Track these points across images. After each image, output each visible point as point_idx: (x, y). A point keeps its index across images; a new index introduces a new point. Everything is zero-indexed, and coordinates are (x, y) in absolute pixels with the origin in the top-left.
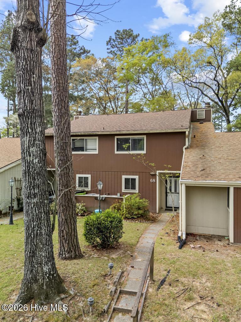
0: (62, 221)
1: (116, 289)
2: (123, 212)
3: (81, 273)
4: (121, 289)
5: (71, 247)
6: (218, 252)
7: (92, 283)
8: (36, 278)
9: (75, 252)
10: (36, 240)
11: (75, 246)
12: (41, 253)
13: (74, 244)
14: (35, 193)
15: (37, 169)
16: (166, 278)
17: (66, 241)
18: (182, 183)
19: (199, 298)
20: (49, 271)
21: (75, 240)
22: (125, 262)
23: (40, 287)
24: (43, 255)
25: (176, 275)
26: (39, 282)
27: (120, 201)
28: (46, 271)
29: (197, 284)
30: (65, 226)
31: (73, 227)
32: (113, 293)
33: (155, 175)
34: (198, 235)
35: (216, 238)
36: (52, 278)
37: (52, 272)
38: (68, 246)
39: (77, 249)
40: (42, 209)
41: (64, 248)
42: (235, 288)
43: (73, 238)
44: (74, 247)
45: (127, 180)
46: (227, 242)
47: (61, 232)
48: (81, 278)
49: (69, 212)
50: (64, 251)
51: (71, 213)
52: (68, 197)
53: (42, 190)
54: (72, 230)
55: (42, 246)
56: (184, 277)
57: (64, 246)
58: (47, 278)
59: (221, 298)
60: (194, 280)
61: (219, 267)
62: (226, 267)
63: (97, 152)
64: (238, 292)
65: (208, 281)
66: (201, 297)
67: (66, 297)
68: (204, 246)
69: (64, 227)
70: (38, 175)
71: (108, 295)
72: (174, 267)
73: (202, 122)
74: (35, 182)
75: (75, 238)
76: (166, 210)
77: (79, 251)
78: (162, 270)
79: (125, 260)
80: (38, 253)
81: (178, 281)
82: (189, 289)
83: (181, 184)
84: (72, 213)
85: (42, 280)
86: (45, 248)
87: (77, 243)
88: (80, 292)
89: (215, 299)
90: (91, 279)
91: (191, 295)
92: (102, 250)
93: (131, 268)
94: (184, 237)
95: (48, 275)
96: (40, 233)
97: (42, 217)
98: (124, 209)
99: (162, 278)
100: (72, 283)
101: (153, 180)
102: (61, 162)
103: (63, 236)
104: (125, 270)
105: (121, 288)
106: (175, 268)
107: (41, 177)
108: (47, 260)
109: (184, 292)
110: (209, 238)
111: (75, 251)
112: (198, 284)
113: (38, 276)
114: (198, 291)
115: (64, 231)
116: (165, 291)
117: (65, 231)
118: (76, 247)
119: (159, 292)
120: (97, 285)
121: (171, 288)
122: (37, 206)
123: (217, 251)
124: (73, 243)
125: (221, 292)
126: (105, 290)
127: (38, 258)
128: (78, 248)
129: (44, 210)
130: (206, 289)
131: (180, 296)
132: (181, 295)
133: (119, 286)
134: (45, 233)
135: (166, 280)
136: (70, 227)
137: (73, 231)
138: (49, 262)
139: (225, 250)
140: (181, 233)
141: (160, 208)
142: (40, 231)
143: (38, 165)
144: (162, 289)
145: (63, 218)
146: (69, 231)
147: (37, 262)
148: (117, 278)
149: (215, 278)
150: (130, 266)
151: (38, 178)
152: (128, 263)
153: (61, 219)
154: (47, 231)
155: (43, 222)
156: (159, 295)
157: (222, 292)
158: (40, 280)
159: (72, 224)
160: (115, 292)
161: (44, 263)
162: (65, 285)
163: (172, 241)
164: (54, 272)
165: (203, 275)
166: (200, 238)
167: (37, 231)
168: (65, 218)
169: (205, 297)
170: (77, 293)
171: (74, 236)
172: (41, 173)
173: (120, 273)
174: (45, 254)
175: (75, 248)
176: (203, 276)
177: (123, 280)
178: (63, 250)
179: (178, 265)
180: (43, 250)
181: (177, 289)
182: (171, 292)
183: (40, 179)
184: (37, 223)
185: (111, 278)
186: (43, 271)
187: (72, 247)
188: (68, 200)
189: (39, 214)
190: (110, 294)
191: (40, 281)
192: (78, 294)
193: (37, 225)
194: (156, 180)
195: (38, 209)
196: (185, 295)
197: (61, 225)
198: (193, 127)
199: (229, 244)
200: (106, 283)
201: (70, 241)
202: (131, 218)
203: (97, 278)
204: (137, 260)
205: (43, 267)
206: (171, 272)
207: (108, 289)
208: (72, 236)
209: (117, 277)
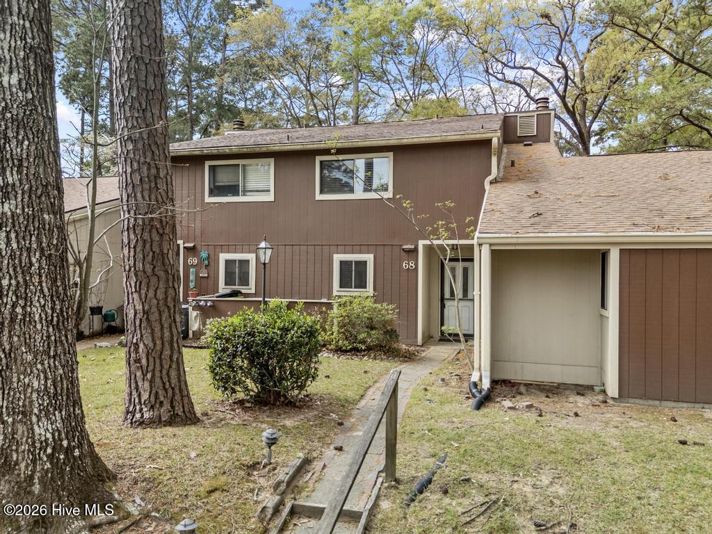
0: (135, 316)
1: (281, 503)
2: (332, 334)
3: (178, 458)
4: (296, 503)
5: (161, 393)
6: (580, 418)
7: (207, 485)
8: (6, 458)
9: (173, 407)
10: (10, 337)
11: (173, 388)
12: (27, 380)
13: (170, 384)
14: (8, 184)
15: (15, 106)
16: (434, 474)
17: (144, 375)
18: (481, 241)
19: (533, 527)
20: (54, 438)
21: (173, 374)
22: (318, 436)
23: (19, 488)
24: (36, 384)
25: (464, 467)
26: (16, 472)
27: (324, 309)
28: (43, 438)
29: (525, 488)
30: (144, 332)
31: (167, 334)
32: (269, 512)
33: (415, 250)
34: (521, 383)
35: (571, 389)
36: (64, 459)
37: (65, 443)
38: (151, 388)
39: (178, 397)
40: (34, 238)
41: (139, 396)
42: (639, 498)
43: (166, 367)
44: (170, 391)
45: (344, 265)
46: (601, 397)
47: (132, 348)
48: (173, 469)
49: (156, 291)
50: (140, 402)
51: (160, 295)
52: (152, 250)
53: (31, 177)
54: (163, 344)
55: (30, 357)
56: (488, 472)
57: (140, 389)
58: (45, 459)
59: (601, 525)
60: (516, 478)
61: (587, 448)
62: (605, 448)
63: (270, 197)
64: (650, 507)
65: (556, 481)
66: (538, 525)
67: (111, 522)
68: (542, 406)
69: (141, 332)
70: (18, 128)
71: (253, 520)
72: (457, 448)
73: (531, 142)
74: (8, 149)
75: (174, 366)
76: (441, 340)
77: (186, 405)
78: (423, 454)
79: (320, 432)
80: (15, 380)
81: (468, 480)
82: (502, 500)
83: (480, 245)
84: (164, 296)
85: (27, 467)
86: (43, 364)
87: (179, 381)
88: (162, 509)
89: (581, 529)
90: (203, 474)
91: (507, 518)
92: (260, 409)
93: (335, 452)
94: (486, 384)
95: (49, 451)
96: (24, 315)
97: (31, 264)
98: (335, 328)
99: (423, 474)
100: (143, 481)
101: (408, 264)
102: (131, 147)
103: (138, 361)
104: (315, 455)
105: (295, 499)
106: (462, 451)
107: (31, 137)
108: (50, 404)
109: (486, 510)
110: (553, 390)
111: (172, 402)
112: (528, 489)
113: (17, 450)
114: (528, 508)
115: (141, 346)
116: (430, 507)
117: (144, 344)
118: (177, 391)
119: (412, 509)
120: (223, 490)
121: (447, 500)
122: (14, 226)
123: (576, 415)
124: (165, 380)
125: (597, 509)
126: (245, 504)
127: (15, 394)
128: (182, 396)
129: (39, 242)
130: (551, 501)
131: (473, 520)
132: (478, 520)
133: (293, 496)
134: (43, 316)
135: (435, 478)
136: (158, 334)
137: (167, 345)
138: (55, 409)
139: (596, 413)
140: (479, 374)
141: (426, 335)
142: (24, 308)
143: (20, 94)
144: (420, 502)
145: (137, 307)
146: (155, 344)
147: (14, 408)
148: (287, 474)
149: (579, 474)
150: (332, 447)
151: (20, 137)
152: (327, 439)
153: (132, 311)
154: (49, 311)
155: (36, 280)
156: (411, 519)
157: (601, 510)
158: (23, 465)
159: (166, 325)
160: (277, 510)
161: (36, 411)
162: (114, 488)
163: (453, 394)
164: (73, 444)
165: (543, 467)
166: (528, 391)
167: (14, 306)
168: (143, 308)
169: (552, 524)
170: (149, 512)
171: (171, 360)
172: (31, 124)
173: (298, 462)
174: (43, 382)
175: (174, 396)
176: (541, 469)
177: (306, 480)
178: (137, 401)
179: (470, 442)
180: (35, 371)
181: (466, 502)
182: (446, 509)
183: (26, 143)
184: (13, 282)
185: (269, 472)
186: (33, 437)
187: (164, 392)
188: (153, 257)
189: (21, 254)
190: (259, 517)
191: (20, 470)
192: (153, 514)
193: (13, 288)
194: (416, 265)
195: (16, 237)
196: (490, 517)
197: (133, 329)
198: (508, 152)
199: (605, 402)
200: (252, 486)
201: (157, 374)
202: (350, 350)
203: (224, 473)
204: (354, 434)
205: (32, 424)
206: (448, 459)
207: (257, 502)
208: (164, 361)
209: (286, 470)
